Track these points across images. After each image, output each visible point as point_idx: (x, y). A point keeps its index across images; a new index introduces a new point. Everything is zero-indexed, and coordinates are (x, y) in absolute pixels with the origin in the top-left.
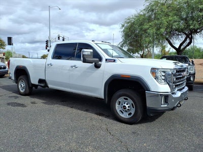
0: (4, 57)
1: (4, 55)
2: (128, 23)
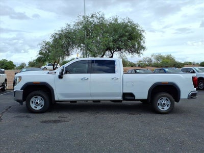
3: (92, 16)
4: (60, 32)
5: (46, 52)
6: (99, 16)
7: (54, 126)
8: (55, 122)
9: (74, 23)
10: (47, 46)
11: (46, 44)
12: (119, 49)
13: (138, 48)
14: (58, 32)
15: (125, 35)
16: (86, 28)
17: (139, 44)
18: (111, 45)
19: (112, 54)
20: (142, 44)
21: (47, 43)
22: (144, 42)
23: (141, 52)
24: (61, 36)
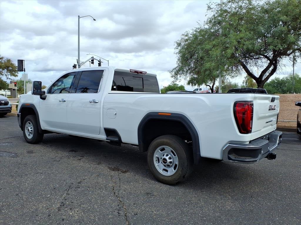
0: (16, 88)
1: (15, 85)
2: (187, 40)
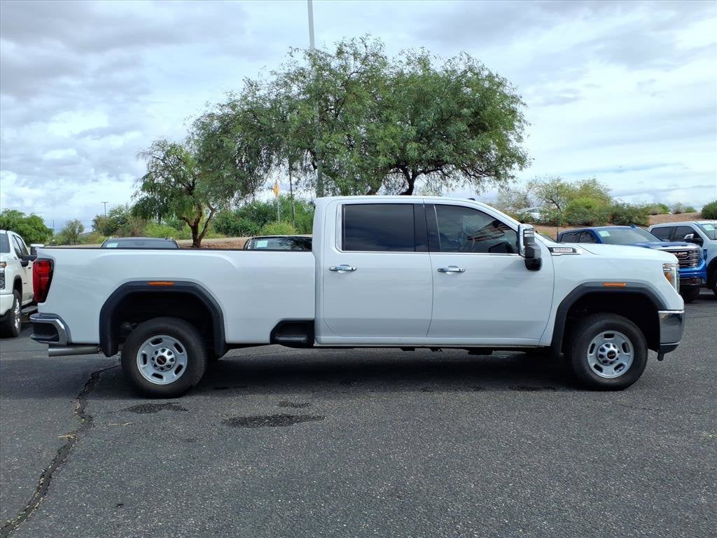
3: (340, 52)
4: (227, 110)
5: (168, 180)
6: (363, 51)
7: (282, 435)
8: (276, 420)
9: (274, 78)
10: (171, 161)
11: (168, 154)
12: (437, 164)
13: (500, 159)
14: (218, 112)
15: (459, 115)
16: (316, 94)
17: (503, 144)
18: (412, 150)
19: (411, 182)
20: (513, 144)
21: (172, 150)
22: (520, 139)
23: (510, 173)
24: (227, 125)
